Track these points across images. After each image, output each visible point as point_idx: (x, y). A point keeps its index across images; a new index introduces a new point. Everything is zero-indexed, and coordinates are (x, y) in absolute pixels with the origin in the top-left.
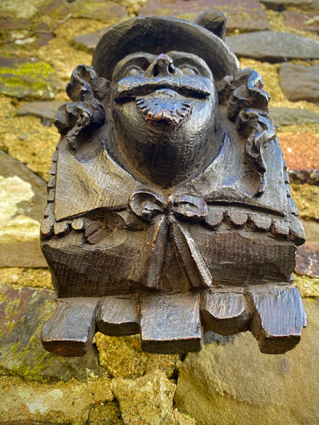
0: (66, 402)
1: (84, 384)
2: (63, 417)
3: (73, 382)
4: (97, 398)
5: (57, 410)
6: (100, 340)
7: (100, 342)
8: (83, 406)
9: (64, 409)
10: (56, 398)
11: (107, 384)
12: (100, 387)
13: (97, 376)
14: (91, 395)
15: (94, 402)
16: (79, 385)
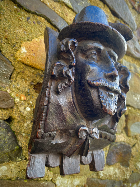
0: (8, 171)
1: (15, 163)
2: (7, 177)
3: (11, 162)
4: (21, 168)
5: (5, 175)
6: (23, 145)
7: (23, 146)
8: (16, 172)
9: (8, 174)
10: (4, 170)
11: (25, 163)
12: (22, 164)
13: (21, 160)
14: (18, 167)
15: (20, 170)
16: (13, 163)
